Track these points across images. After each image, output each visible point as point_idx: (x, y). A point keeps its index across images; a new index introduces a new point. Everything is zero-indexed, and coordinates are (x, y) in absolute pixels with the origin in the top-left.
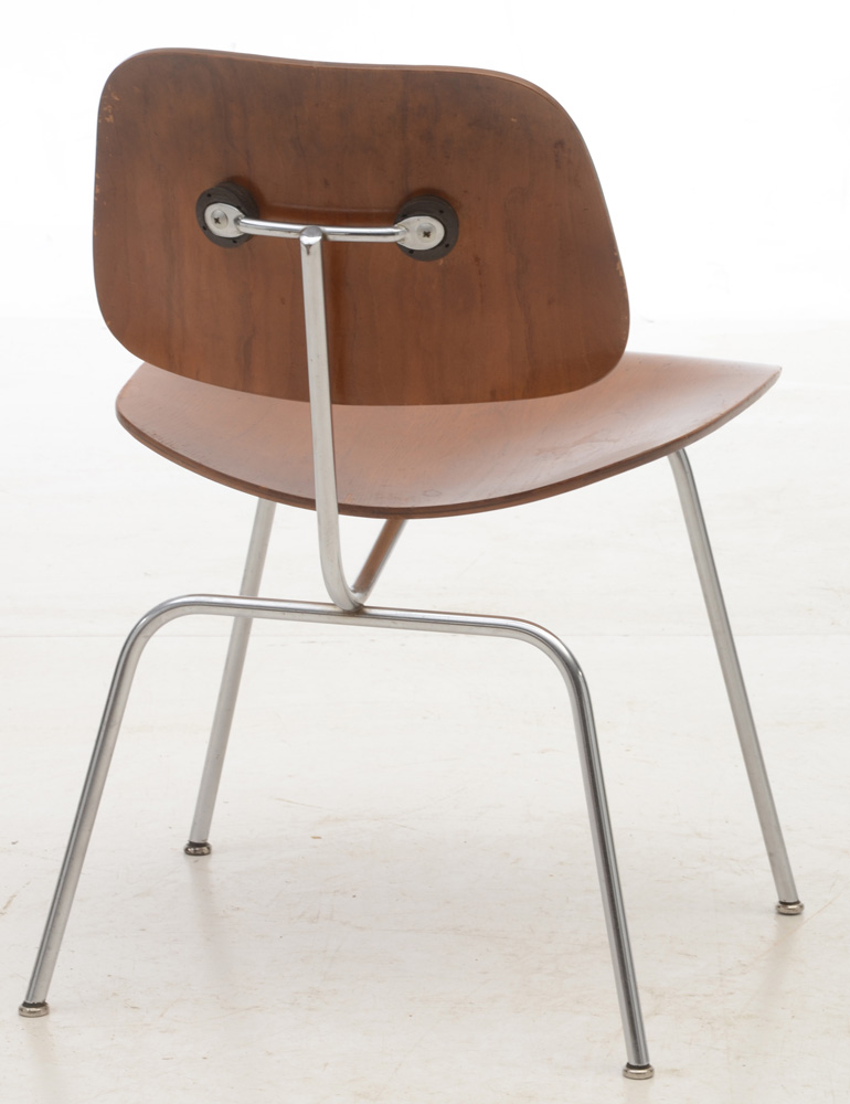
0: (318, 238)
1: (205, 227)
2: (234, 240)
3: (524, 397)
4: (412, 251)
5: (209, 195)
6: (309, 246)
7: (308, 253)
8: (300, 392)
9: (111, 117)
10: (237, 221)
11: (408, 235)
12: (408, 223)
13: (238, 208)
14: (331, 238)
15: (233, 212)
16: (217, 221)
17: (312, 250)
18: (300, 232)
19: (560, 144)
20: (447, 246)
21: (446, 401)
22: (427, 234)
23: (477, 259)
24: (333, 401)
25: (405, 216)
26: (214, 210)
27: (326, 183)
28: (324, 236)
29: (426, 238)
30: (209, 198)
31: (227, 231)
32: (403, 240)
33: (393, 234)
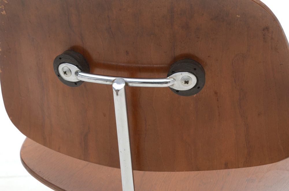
0: (123, 85)
1: (59, 75)
2: (76, 83)
3: (244, 166)
4: (178, 91)
5: (60, 58)
6: (117, 91)
7: (117, 94)
8: (115, 163)
9: (4, 12)
10: (76, 73)
11: (175, 83)
12: (175, 76)
13: (77, 66)
14: (130, 84)
15: (74, 68)
16: (65, 73)
17: (119, 93)
18: (113, 81)
19: (267, 29)
20: (199, 88)
21: (198, 169)
22: (187, 82)
23: (216, 93)
24: (133, 169)
25: (173, 72)
26: (63, 67)
27: (127, 53)
28: (127, 84)
29: (186, 84)
30: (60, 60)
31: (72, 78)
32: (173, 85)
33: (166, 83)
